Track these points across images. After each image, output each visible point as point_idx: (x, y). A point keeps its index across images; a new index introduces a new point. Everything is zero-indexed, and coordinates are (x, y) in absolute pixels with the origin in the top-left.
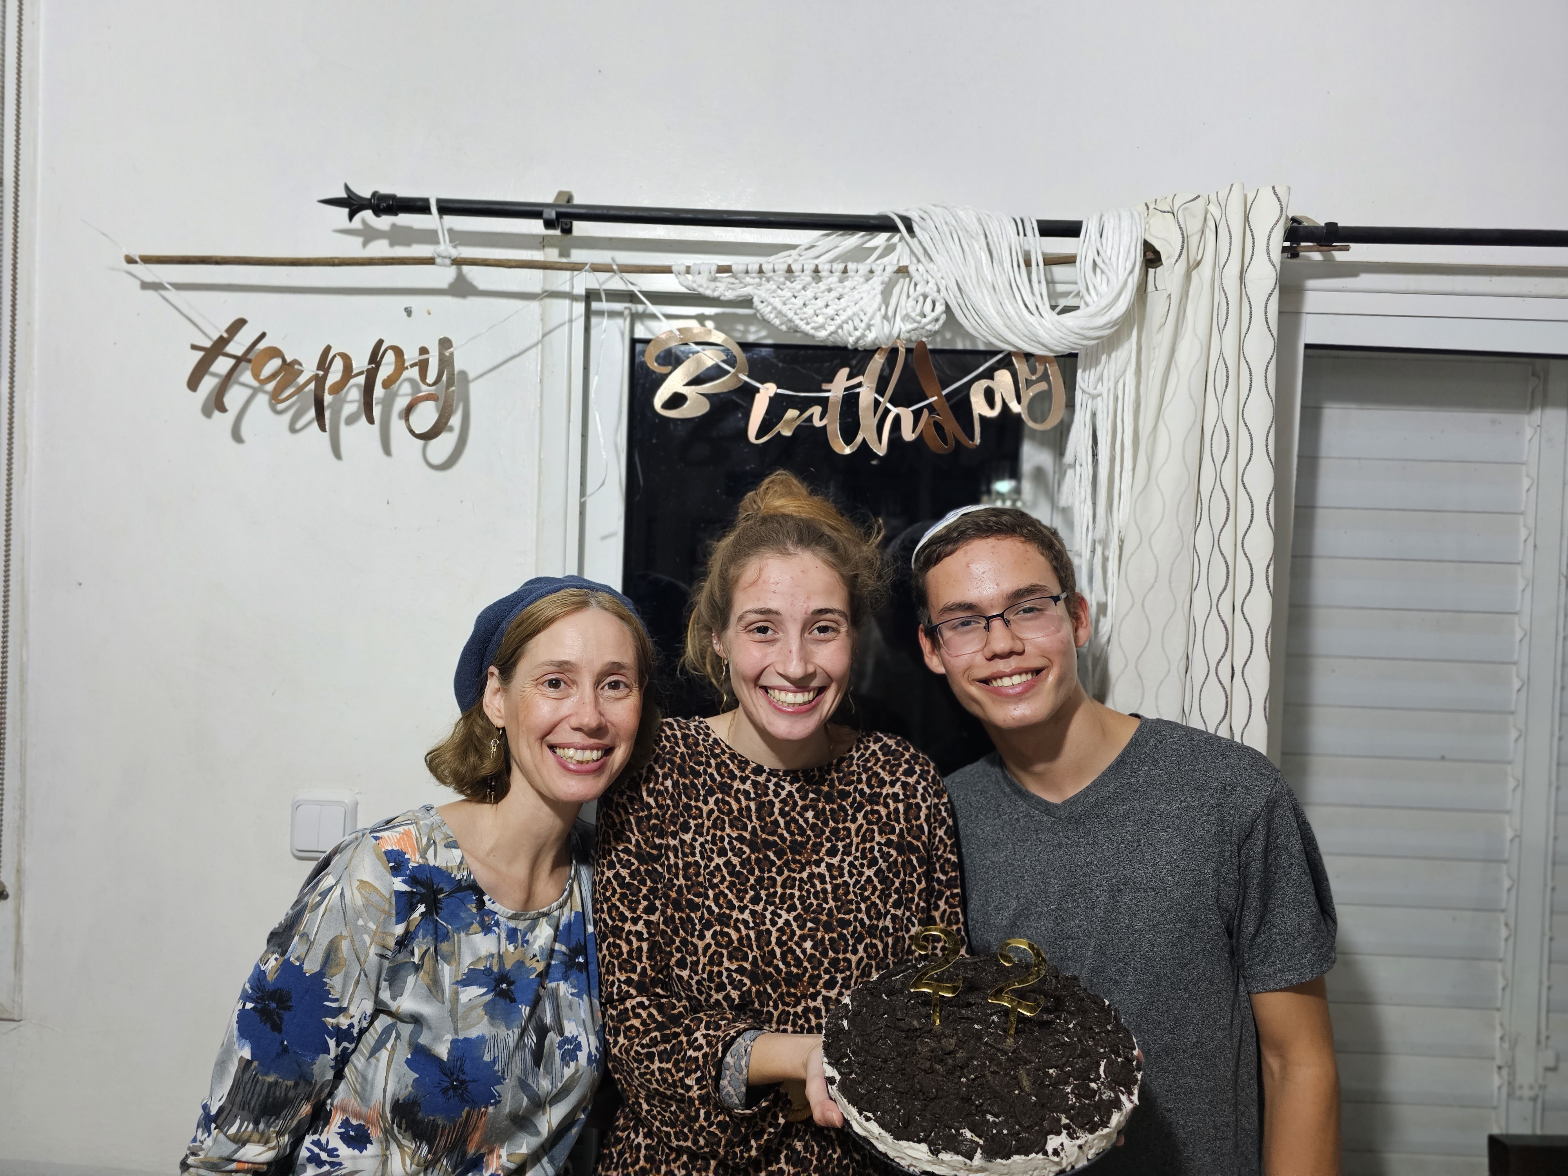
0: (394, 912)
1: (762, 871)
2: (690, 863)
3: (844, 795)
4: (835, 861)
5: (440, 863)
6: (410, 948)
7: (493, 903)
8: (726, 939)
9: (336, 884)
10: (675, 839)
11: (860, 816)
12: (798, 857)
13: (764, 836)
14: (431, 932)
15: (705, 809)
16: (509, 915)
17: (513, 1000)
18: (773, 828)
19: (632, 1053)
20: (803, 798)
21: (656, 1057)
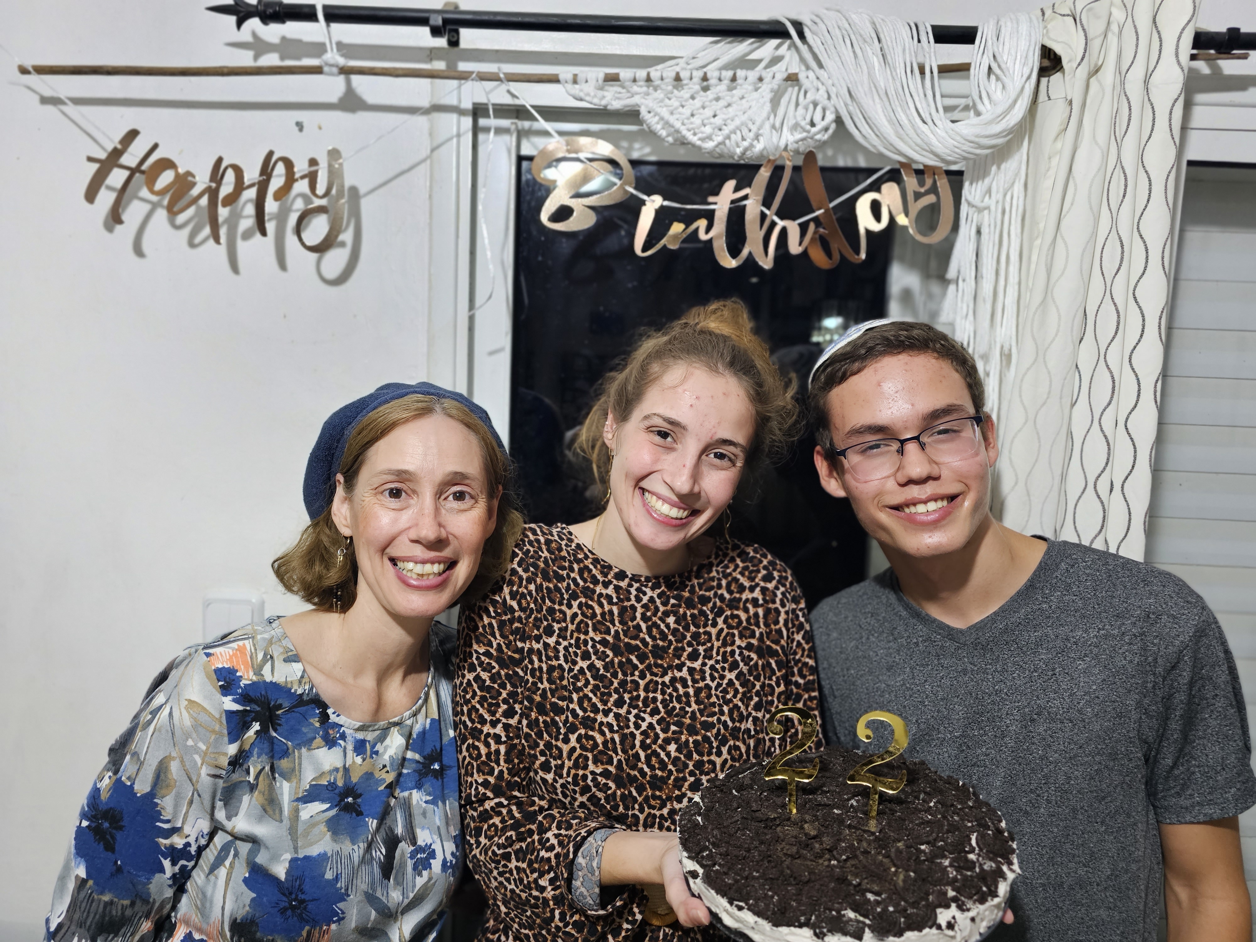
0: (225, 732)
1: (625, 674)
2: (554, 666)
3: (704, 600)
4: (697, 665)
5: (279, 678)
6: (245, 766)
7: (338, 716)
8: (591, 742)
9: (166, 703)
10: (539, 643)
11: (720, 621)
12: (659, 662)
13: (626, 640)
14: (266, 750)
15: (569, 613)
16: (356, 727)
17: (360, 814)
18: (635, 632)
19: (490, 853)
20: (665, 604)
21: (513, 856)
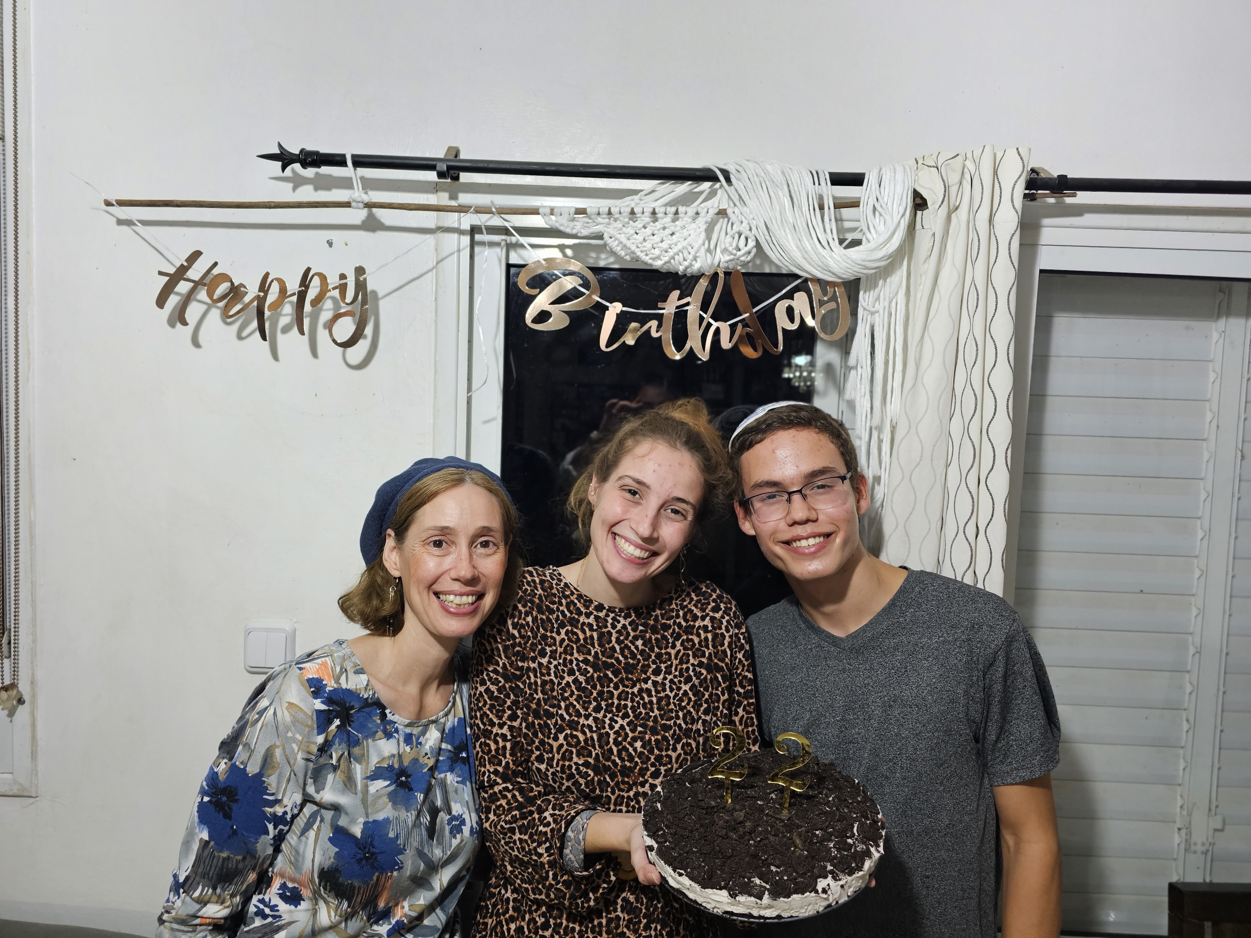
0: (315, 726)
1: (602, 686)
2: (547, 681)
3: (666, 627)
4: (659, 679)
5: (351, 686)
6: (330, 752)
7: (393, 715)
8: (575, 740)
9: (270, 705)
10: (534, 663)
11: (678, 644)
12: (630, 676)
14: (345, 740)
15: (558, 638)
16: (406, 723)
17: (411, 789)
18: (611, 652)
19: (499, 827)
20: (634, 630)
21: (517, 831)
